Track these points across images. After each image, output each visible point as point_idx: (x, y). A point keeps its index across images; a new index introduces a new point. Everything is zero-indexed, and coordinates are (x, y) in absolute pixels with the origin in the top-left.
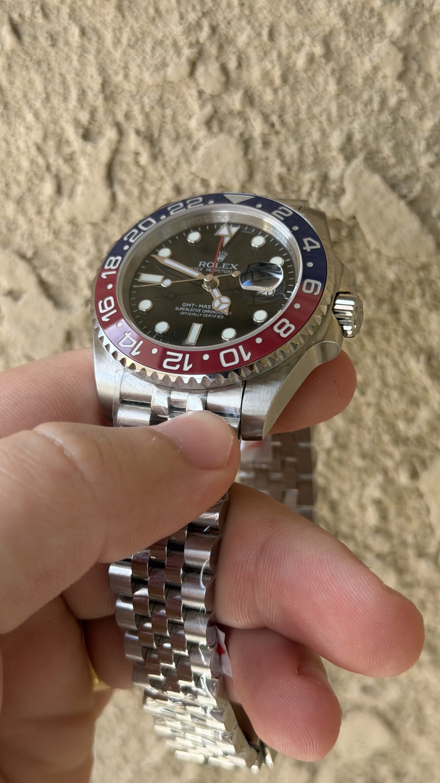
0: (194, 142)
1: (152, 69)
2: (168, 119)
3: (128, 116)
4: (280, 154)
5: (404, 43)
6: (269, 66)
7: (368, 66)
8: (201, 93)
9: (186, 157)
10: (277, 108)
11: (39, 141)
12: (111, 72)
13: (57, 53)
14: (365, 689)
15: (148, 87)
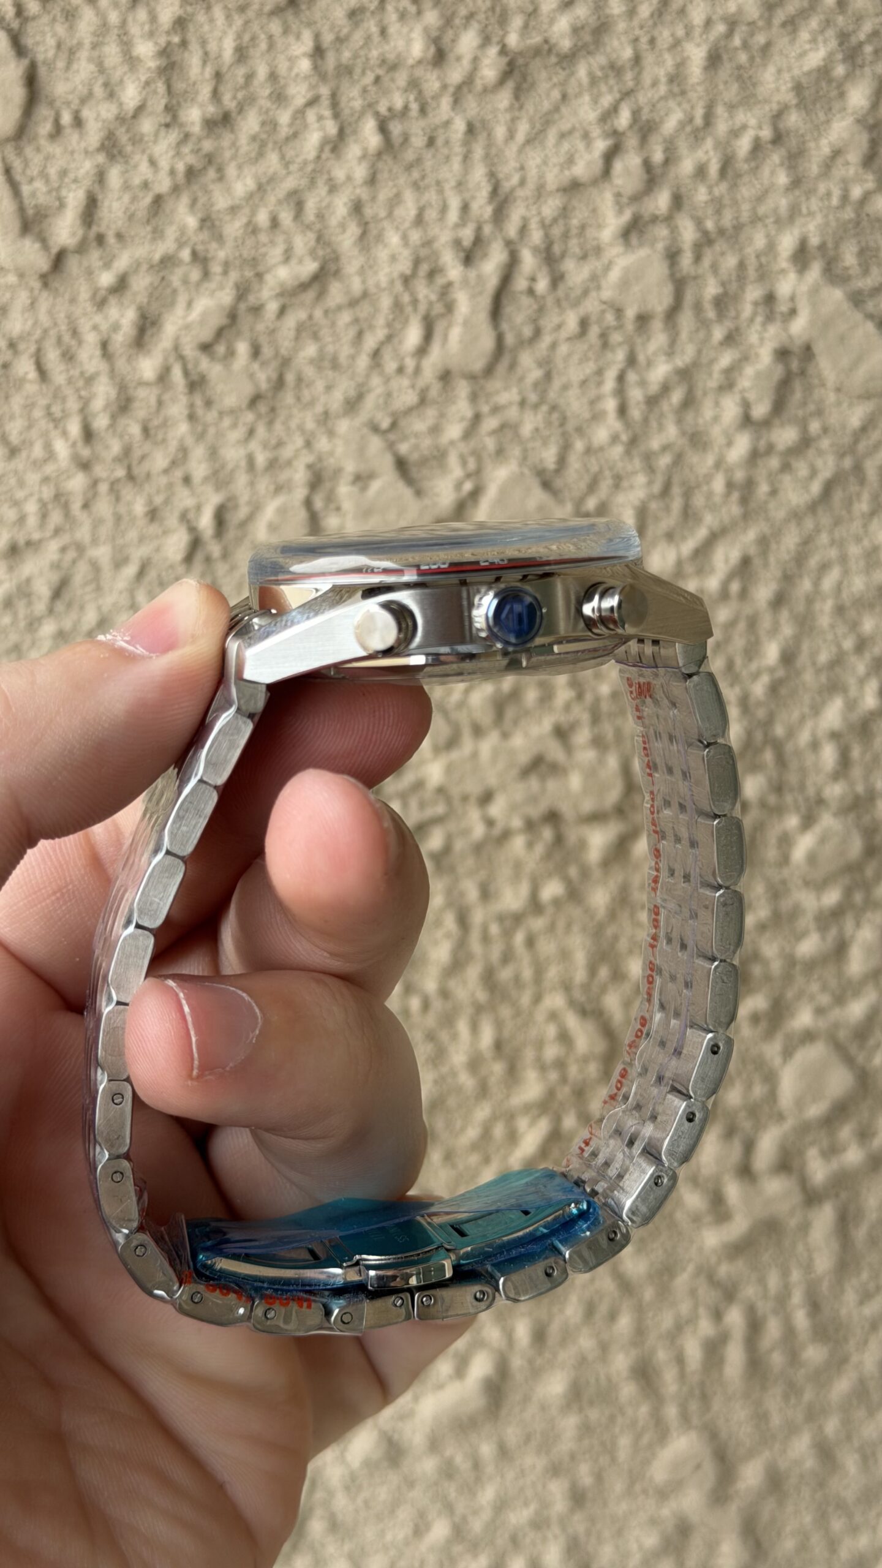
0: (606, 262)
1: (556, 170)
2: (574, 231)
3: (523, 230)
4: (715, 268)
5: (871, 121)
6: (704, 158)
7: (826, 150)
8: (618, 195)
9: (595, 280)
10: (710, 211)
11: (408, 272)
12: (501, 176)
13: (434, 156)
14: (820, 1011)
15: (551, 192)
